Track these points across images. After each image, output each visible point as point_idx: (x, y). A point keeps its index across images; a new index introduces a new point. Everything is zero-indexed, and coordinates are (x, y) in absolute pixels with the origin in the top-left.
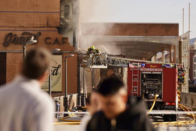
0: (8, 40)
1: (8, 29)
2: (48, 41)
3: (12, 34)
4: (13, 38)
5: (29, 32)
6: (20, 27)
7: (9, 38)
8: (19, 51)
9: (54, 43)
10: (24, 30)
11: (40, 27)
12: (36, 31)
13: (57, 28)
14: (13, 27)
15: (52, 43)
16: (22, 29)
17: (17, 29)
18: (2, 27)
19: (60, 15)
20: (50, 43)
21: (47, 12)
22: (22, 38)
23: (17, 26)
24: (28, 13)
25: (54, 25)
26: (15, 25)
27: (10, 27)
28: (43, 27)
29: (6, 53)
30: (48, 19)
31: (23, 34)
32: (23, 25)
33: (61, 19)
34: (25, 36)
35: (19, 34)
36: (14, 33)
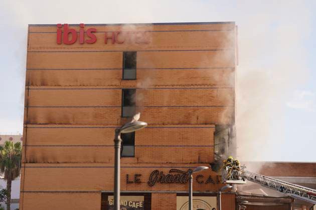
0: (153, 179)
1: (153, 165)
2: (200, 180)
3: (158, 172)
4: (159, 176)
5: (178, 169)
6: (167, 163)
7: (154, 176)
8: (166, 192)
9: (207, 183)
10: (172, 167)
11: (191, 163)
12: (186, 167)
13: (210, 164)
14: (159, 163)
15: (205, 182)
16: (170, 165)
17: (164, 165)
18: (147, 163)
19: (214, 150)
20: (202, 182)
21: (199, 146)
22: (169, 176)
23: (163, 162)
24: (177, 147)
25: (207, 161)
26: (160, 161)
27: (155, 163)
28: (195, 163)
29: (151, 193)
30: (199, 154)
31: (170, 172)
32: (170, 161)
33: (215, 154)
34: (173, 174)
35: (166, 171)
36: (160, 170)
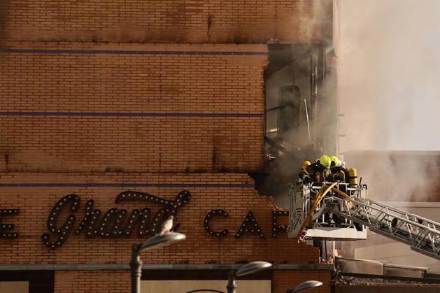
0: (60, 225)
1: (60, 179)
2: (218, 225)
3: (79, 201)
4: (80, 216)
5: (144, 190)
6: (108, 170)
7: (64, 217)
8: (104, 267)
9: (241, 235)
10: (122, 185)
11: (187, 171)
12: (171, 185)
13: (249, 174)
14: (80, 173)
15: (233, 232)
16: (119, 179)
17: (96, 179)
18: (38, 171)
19: (264, 128)
20: (225, 234)
21: (214, 115)
22: (114, 213)
23: (96, 166)
24: (139, 119)
25: (240, 164)
26: (86, 166)
27: (68, 172)
28: (200, 171)
29: (52, 273)
30: (216, 141)
31: (119, 200)
32: (119, 165)
33: (266, 139)
34: (129, 207)
35: (104, 197)
36: (84, 194)
